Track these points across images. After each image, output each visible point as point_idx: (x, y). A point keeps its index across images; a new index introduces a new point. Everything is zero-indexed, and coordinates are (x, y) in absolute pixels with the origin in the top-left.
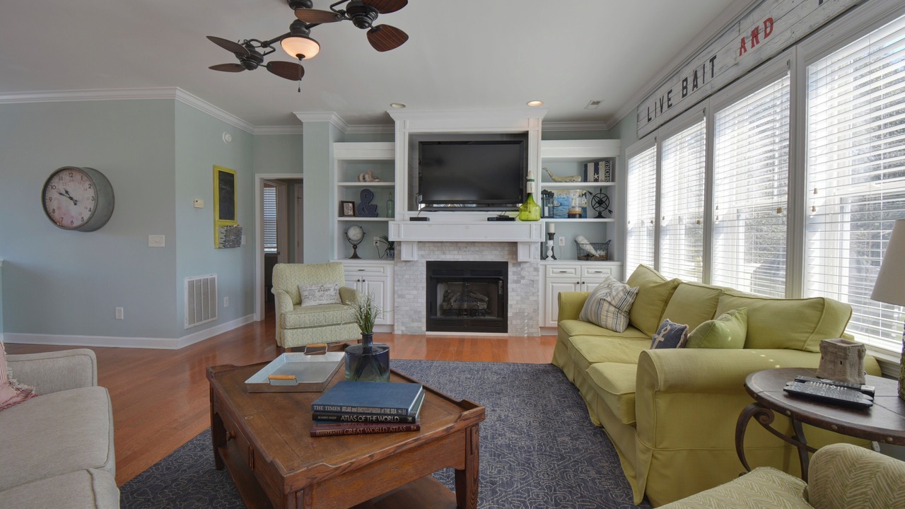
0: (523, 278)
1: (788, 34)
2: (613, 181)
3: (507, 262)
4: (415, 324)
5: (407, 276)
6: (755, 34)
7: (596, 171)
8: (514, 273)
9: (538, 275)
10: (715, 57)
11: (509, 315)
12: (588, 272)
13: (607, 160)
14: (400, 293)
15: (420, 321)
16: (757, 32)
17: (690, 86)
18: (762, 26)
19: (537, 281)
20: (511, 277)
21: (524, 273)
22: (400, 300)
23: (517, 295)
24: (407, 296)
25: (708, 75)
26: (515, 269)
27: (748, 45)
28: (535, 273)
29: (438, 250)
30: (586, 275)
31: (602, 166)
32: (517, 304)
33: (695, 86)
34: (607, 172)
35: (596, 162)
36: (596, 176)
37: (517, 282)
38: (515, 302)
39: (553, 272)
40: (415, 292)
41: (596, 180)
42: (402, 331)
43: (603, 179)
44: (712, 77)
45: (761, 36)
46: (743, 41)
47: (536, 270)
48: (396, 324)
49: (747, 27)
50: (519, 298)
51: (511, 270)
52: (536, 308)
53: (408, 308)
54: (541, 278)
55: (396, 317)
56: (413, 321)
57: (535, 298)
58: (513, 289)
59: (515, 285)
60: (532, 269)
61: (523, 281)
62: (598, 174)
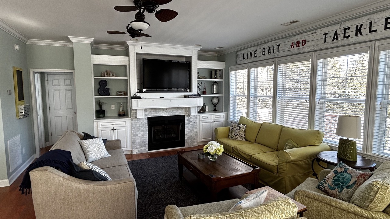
0: (191, 122)
1: (312, 48)
2: (222, 79)
3: (184, 115)
4: (143, 148)
5: (138, 125)
6: (298, 43)
7: (216, 74)
8: (187, 120)
9: (197, 120)
10: (279, 45)
11: (185, 139)
12: (215, 117)
13: (220, 70)
14: (135, 134)
15: (146, 146)
16: (299, 42)
17: (267, 52)
18: (301, 41)
19: (197, 122)
20: (186, 121)
21: (191, 120)
22: (135, 137)
23: (189, 129)
24: (139, 135)
25: (276, 50)
26: (188, 118)
27: (295, 46)
28: (196, 119)
29: (153, 111)
30: (215, 118)
31: (218, 72)
32: (189, 133)
33: (269, 52)
34: (220, 75)
35: (216, 70)
36: (215, 76)
37: (189, 124)
38: (188, 133)
39: (203, 118)
40: (142, 133)
41: (215, 78)
42: (136, 152)
43: (218, 78)
44: (278, 51)
45: (301, 44)
46: (293, 43)
47: (196, 118)
48: (133, 150)
49: (295, 39)
50: (189, 131)
51: (186, 118)
52: (196, 134)
53: (139, 141)
54: (198, 121)
55: (133, 146)
56: (142, 147)
57: (196, 130)
58: (187, 127)
59: (188, 125)
60: (194, 118)
61: (191, 123)
62: (216, 75)
